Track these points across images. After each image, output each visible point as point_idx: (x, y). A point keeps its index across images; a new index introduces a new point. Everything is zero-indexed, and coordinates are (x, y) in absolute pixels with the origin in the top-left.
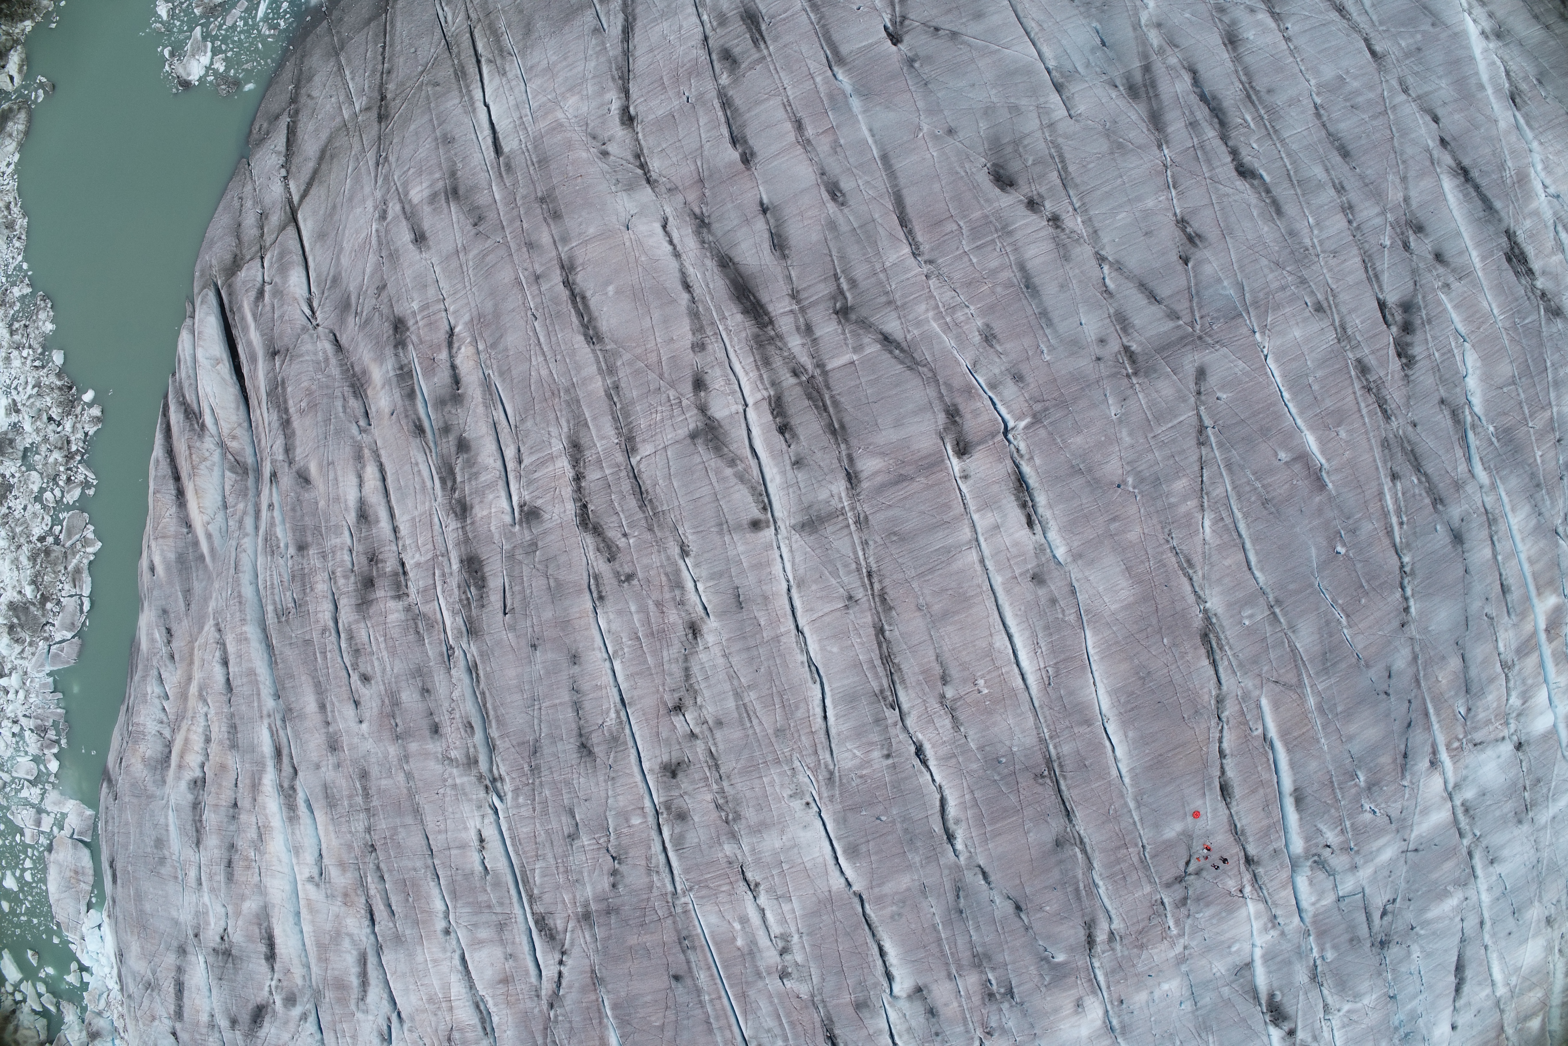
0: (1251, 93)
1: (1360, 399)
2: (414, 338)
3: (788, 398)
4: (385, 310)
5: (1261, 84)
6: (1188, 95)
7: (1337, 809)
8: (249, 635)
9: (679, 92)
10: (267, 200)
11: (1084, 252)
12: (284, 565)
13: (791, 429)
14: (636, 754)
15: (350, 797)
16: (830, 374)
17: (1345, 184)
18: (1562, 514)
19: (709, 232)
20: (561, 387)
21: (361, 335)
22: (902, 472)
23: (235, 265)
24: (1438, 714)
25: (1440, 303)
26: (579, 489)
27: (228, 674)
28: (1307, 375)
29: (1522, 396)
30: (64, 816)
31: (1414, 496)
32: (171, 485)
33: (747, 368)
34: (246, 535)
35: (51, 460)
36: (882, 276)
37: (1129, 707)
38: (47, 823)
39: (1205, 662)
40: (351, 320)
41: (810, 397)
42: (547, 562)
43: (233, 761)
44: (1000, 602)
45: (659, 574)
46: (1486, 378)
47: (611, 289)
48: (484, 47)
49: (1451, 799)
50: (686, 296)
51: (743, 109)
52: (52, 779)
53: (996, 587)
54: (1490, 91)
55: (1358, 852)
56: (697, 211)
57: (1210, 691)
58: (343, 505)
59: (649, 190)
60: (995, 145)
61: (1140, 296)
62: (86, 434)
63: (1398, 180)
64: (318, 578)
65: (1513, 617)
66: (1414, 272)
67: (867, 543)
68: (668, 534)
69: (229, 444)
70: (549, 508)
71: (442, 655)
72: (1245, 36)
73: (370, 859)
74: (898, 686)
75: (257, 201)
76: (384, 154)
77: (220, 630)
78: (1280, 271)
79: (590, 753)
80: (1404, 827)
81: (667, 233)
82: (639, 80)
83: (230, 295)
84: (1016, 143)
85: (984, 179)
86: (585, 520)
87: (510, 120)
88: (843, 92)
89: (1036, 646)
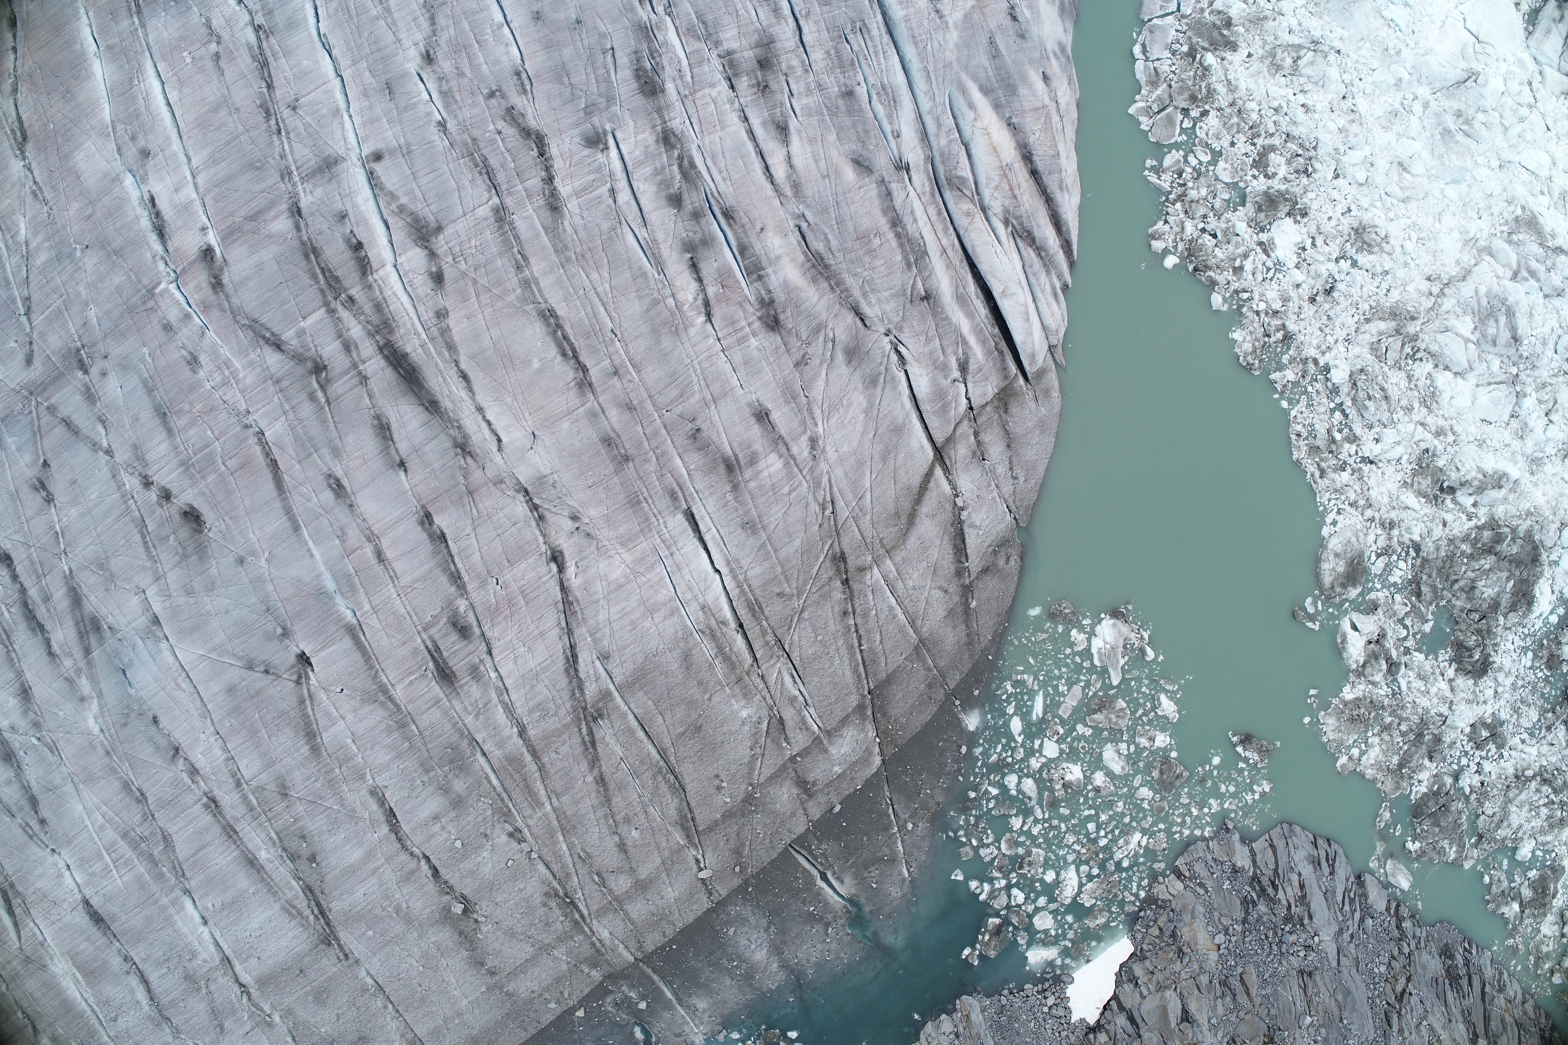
0: (6, 640)
2: (750, 309)
3: (356, 275)
4: (793, 340)
6: (53, 630)
9: (507, 590)
10: (977, 473)
11: (122, 455)
12: (867, 76)
13: (351, 247)
16: (321, 304)
19: (454, 440)
20: (576, 264)
21: (824, 318)
22: (254, 223)
23: (1004, 400)
26: (547, 169)
32: (1040, 165)
33: (396, 299)
34: (930, 112)
37: (79, 68)
40: (842, 337)
41: (337, 279)
42: (573, 98)
44: (175, 130)
45: (463, 101)
47: (536, 365)
48: (735, 641)
50: (463, 366)
51: (438, 572)
53: (178, 140)
56: (470, 460)
58: (804, 135)
59: (522, 480)
60: (201, 551)
61: (77, 423)
62: (1166, 222)
64: (822, 64)
67: (281, 157)
68: (458, 139)
69: (974, 208)
70: (575, 147)
74: (255, 45)
75: (991, 473)
76: (827, 513)
77: (938, 12)
81: (494, 432)
82: (550, 601)
83: (1005, 369)
84: (185, 557)
85: (208, 516)
86: (540, 142)
87: (683, 551)
88: (342, 595)
89: (146, 99)
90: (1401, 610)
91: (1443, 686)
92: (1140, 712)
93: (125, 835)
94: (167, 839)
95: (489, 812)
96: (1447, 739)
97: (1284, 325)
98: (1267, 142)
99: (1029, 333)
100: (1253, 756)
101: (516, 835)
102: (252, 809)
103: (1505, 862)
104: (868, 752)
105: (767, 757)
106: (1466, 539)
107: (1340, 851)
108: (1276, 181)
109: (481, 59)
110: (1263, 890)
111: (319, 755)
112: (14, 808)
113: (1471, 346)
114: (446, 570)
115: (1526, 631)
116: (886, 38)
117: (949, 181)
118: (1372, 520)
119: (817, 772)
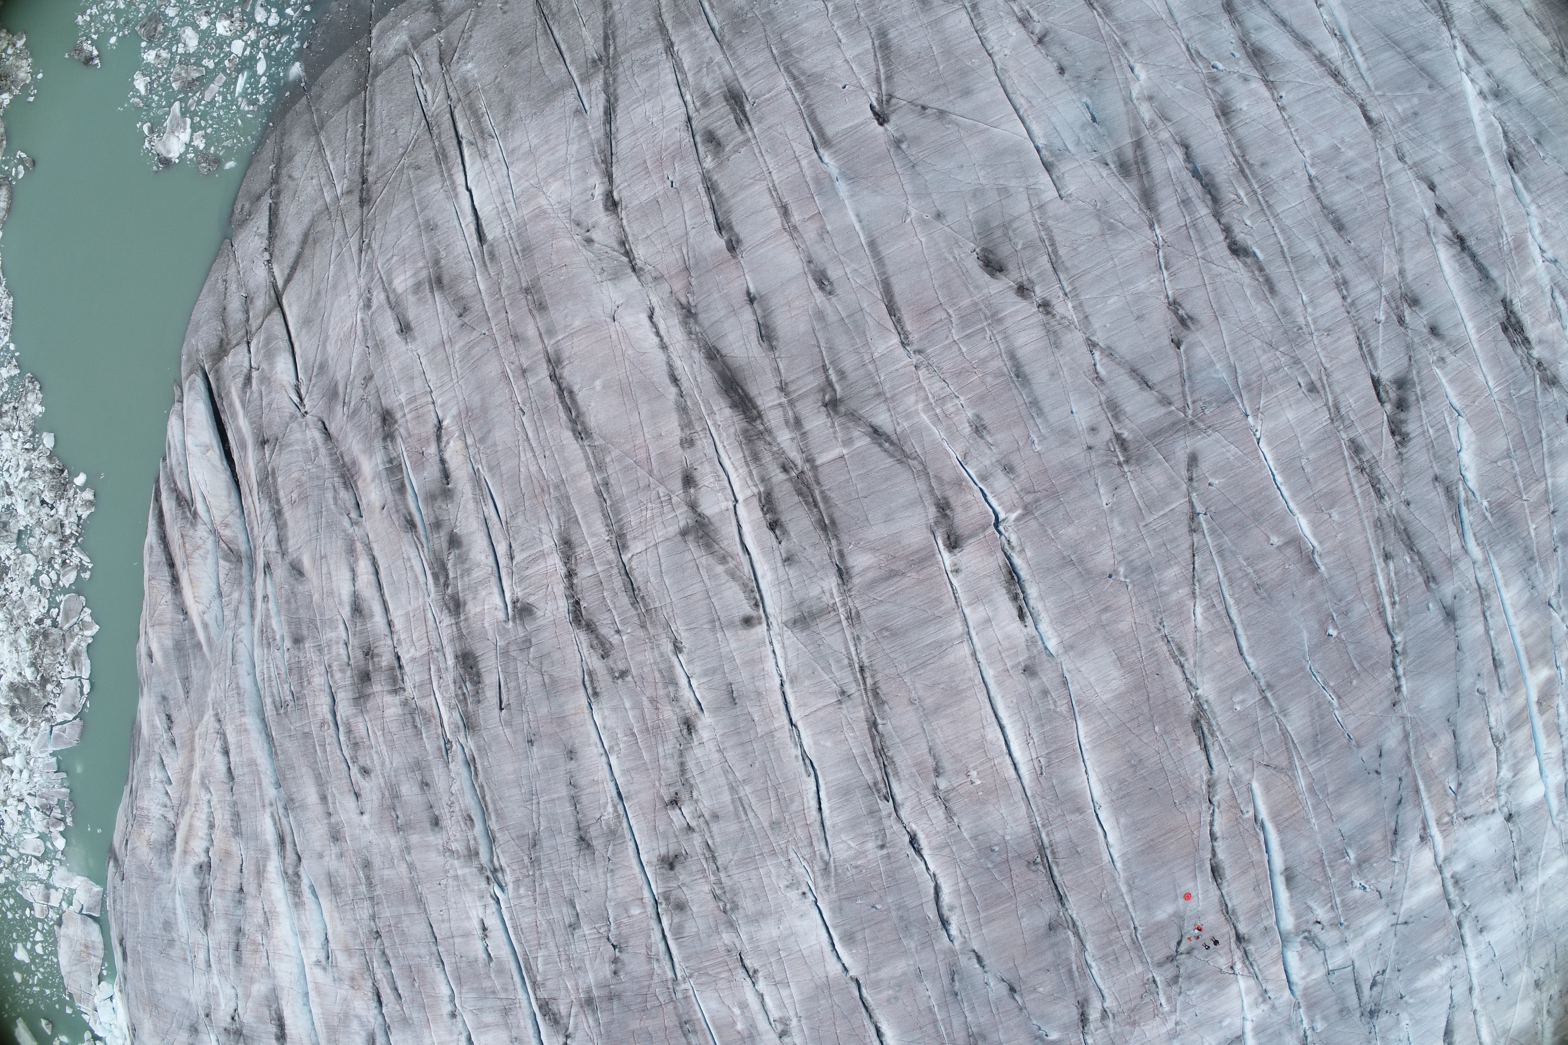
0: (1245, 166)
1: (1353, 480)
2: (402, 430)
3: (777, 494)
4: (373, 401)
5: (1255, 156)
6: (1180, 171)
7: (1327, 887)
8: (248, 727)
9: (663, 176)
10: (252, 284)
11: (1075, 339)
12: (281, 658)
13: (782, 526)
14: (634, 846)
15: (354, 886)
16: (820, 469)
17: (1339, 259)
18: (1555, 586)
19: (696, 322)
20: (550, 483)
21: (349, 425)
22: (894, 567)
23: (221, 350)
24: (1428, 790)
25: (1434, 378)
26: (571, 586)
27: (229, 763)
28: (1300, 457)
29: (1517, 469)
30: (73, 892)
31: (1407, 575)
32: (166, 572)
33: (736, 464)
34: (242, 624)
35: (46, 544)
36: (871, 367)
37: (1121, 793)
38: (56, 898)
39: (1197, 748)
40: (339, 409)
41: (800, 493)
42: (541, 658)
43: (237, 847)
44: (992, 694)
45: (653, 671)
46: (1481, 452)
47: (598, 384)
48: (465, 128)
49: (1441, 872)
50: (674, 390)
51: (728, 194)
52: (59, 856)
53: (987, 679)
54: (1487, 154)
55: (1347, 927)
56: (683, 300)
57: (1201, 777)
58: (337, 600)
59: (634, 278)
60: (985, 229)
61: (1132, 382)
62: (80, 518)
63: (1394, 253)
64: (315, 671)
65: (1505, 691)
66: (1409, 347)
67: (859, 639)
68: (660, 630)
69: (222, 532)
70: (541, 605)
71: (440, 749)
72: (1238, 106)
73: (376, 945)
74: (891, 778)
75: (241, 285)
76: (367, 241)
77: (219, 721)
78: (1273, 351)
79: (589, 846)
80: (1394, 902)
81: (654, 324)
82: (622, 164)
83: (217, 380)
84: (1006, 226)
85: (973, 265)
86: (578, 617)
87: (493, 206)
88: (830, 176)
89: (1028, 737)
92: (163, 79)
104: (379, 39)
105: (460, 30)
111: (879, 29)
114: (720, 196)
117: (239, 560)
119: (423, 19)
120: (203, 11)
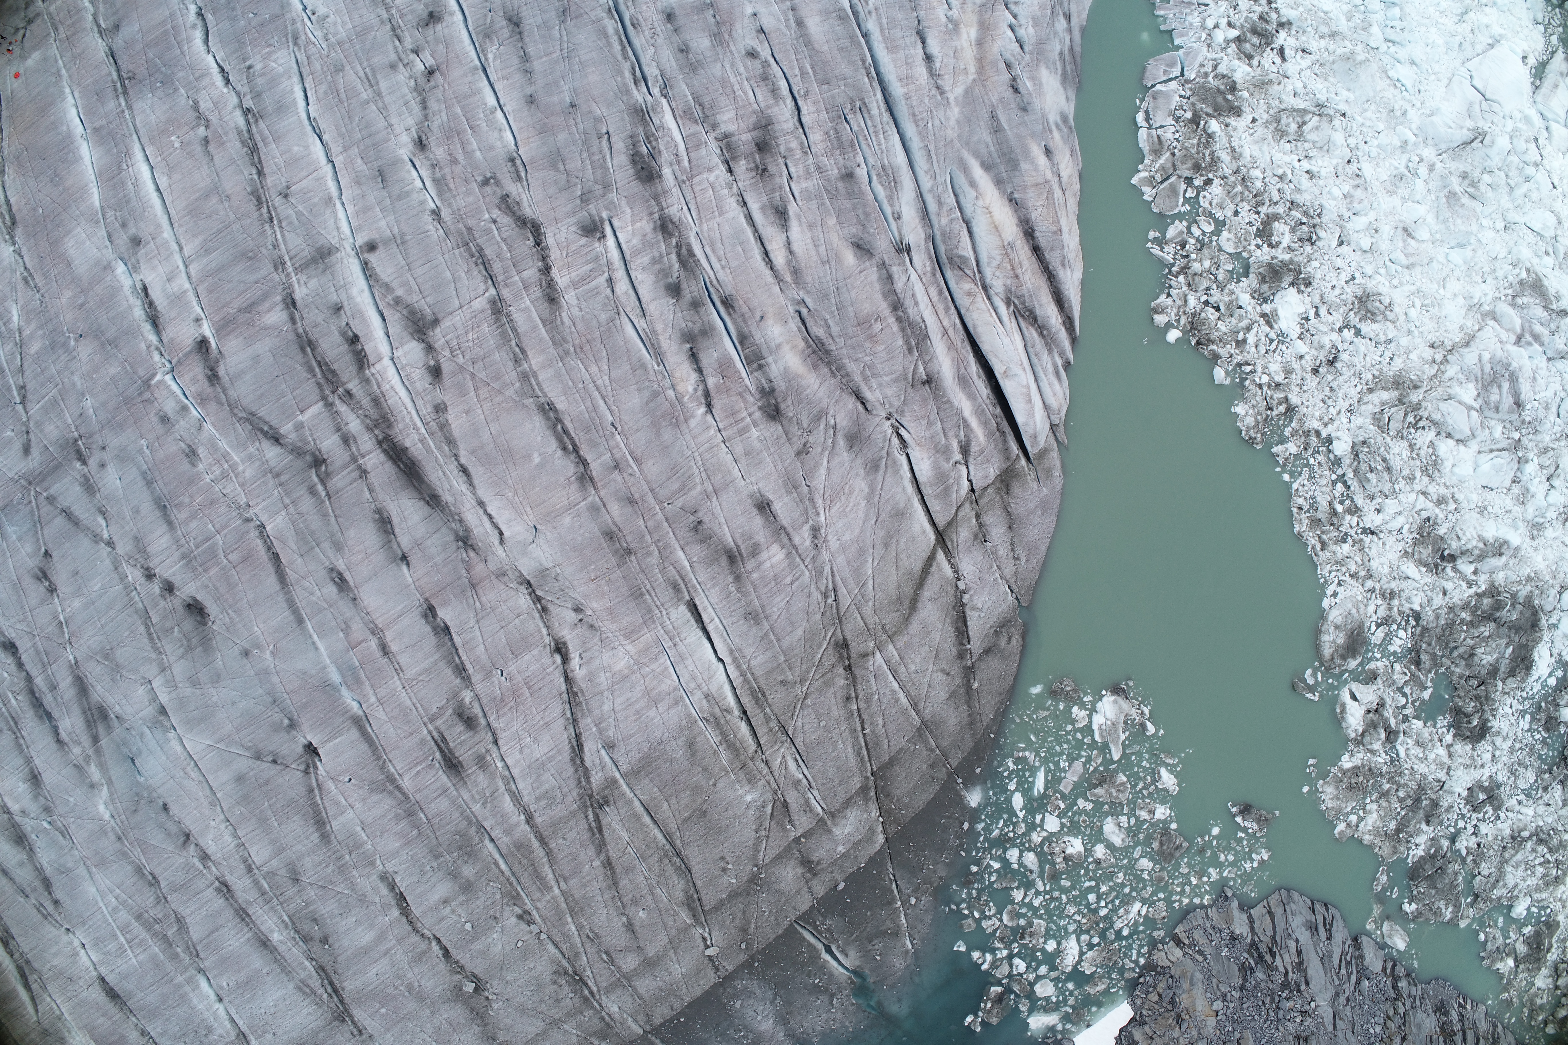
2: (751, 399)
3: (353, 369)
4: (794, 429)
6: (61, 718)
8: (897, 85)
9: (512, 681)
10: (978, 555)
11: (124, 547)
12: (867, 157)
13: (347, 340)
14: (470, 27)
16: (319, 398)
19: (456, 533)
20: (574, 357)
21: (825, 405)
22: (248, 315)
23: (1006, 482)
26: (544, 259)
32: (1042, 242)
33: (394, 394)
34: (931, 191)
36: (287, 501)
37: (66, 151)
40: (843, 423)
41: (333, 372)
42: (569, 186)
44: (166, 217)
45: (457, 189)
47: (536, 459)
48: (739, 728)
50: (463, 460)
51: (442, 664)
53: (169, 228)
56: (472, 554)
58: (803, 220)
59: (525, 573)
60: (206, 643)
61: (77, 514)
62: (1169, 295)
64: (821, 146)
67: (274, 247)
68: (453, 228)
69: (976, 287)
70: (571, 237)
71: (672, 87)
72: (26, 786)
74: (245, 129)
75: (992, 555)
77: (939, 88)
79: (510, 19)
81: (496, 526)
82: (555, 692)
83: (1007, 449)
84: (190, 649)
85: (212, 608)
86: (535, 230)
87: (686, 642)
88: (348, 687)
89: (136, 185)
90: (1400, 679)
91: (1441, 751)
92: (1140, 786)
93: (138, 917)
94: (180, 921)
95: (498, 896)
96: (1445, 804)
97: (1286, 398)
98: (1271, 210)
99: (1031, 415)
100: (1252, 826)
101: (525, 917)
102: (264, 894)
103: (1501, 920)
104: (872, 831)
105: (771, 839)
106: (1465, 606)
107: (1338, 915)
108: (1280, 250)
109: (475, 146)
110: (1261, 957)
111: (329, 842)
112: (28, 889)
113: (1474, 414)
114: (450, 662)
115: (1524, 694)
116: (886, 117)
117: (950, 260)
118: (1373, 590)
119: (821, 852)
120: (1104, 865)
